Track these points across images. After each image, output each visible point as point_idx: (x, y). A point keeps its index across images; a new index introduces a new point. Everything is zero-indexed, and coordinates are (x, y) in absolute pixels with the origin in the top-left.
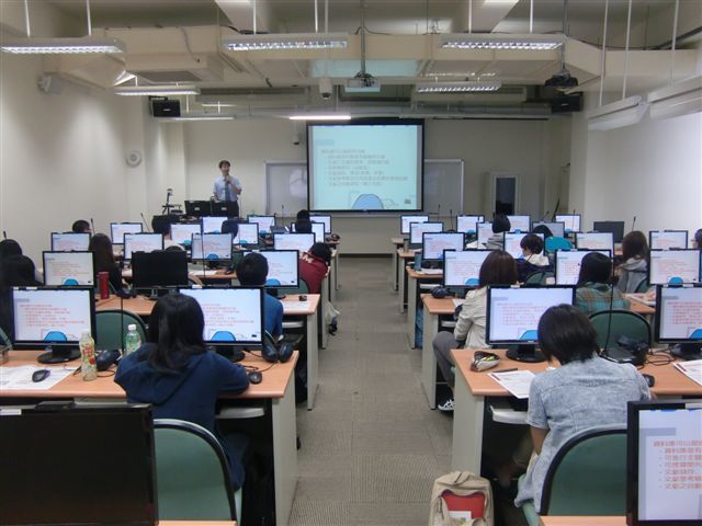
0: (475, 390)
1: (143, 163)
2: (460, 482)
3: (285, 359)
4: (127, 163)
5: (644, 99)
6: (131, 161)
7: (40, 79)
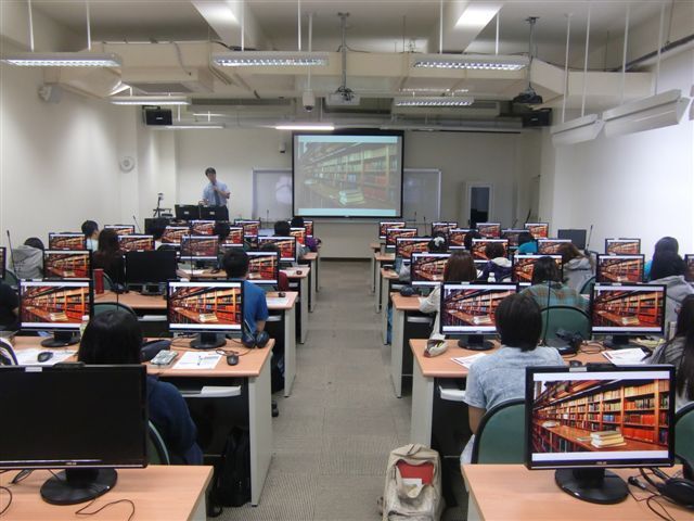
0: (425, 372)
1: (136, 169)
2: (413, 452)
3: (261, 345)
4: (121, 167)
5: (600, 118)
6: (124, 166)
7: (41, 89)
